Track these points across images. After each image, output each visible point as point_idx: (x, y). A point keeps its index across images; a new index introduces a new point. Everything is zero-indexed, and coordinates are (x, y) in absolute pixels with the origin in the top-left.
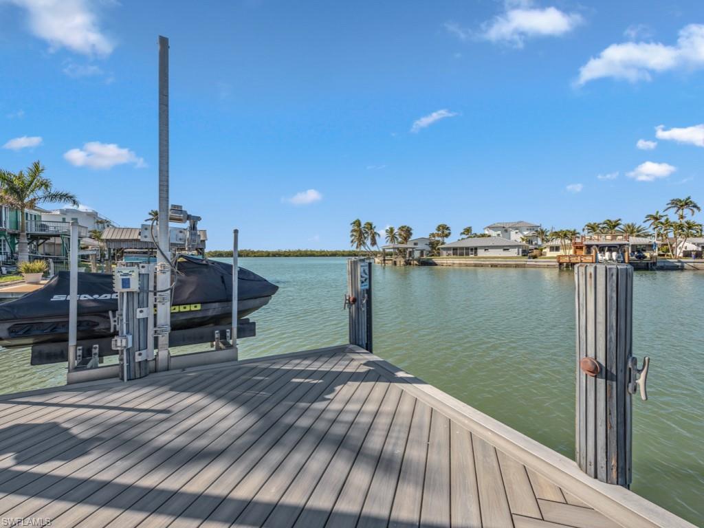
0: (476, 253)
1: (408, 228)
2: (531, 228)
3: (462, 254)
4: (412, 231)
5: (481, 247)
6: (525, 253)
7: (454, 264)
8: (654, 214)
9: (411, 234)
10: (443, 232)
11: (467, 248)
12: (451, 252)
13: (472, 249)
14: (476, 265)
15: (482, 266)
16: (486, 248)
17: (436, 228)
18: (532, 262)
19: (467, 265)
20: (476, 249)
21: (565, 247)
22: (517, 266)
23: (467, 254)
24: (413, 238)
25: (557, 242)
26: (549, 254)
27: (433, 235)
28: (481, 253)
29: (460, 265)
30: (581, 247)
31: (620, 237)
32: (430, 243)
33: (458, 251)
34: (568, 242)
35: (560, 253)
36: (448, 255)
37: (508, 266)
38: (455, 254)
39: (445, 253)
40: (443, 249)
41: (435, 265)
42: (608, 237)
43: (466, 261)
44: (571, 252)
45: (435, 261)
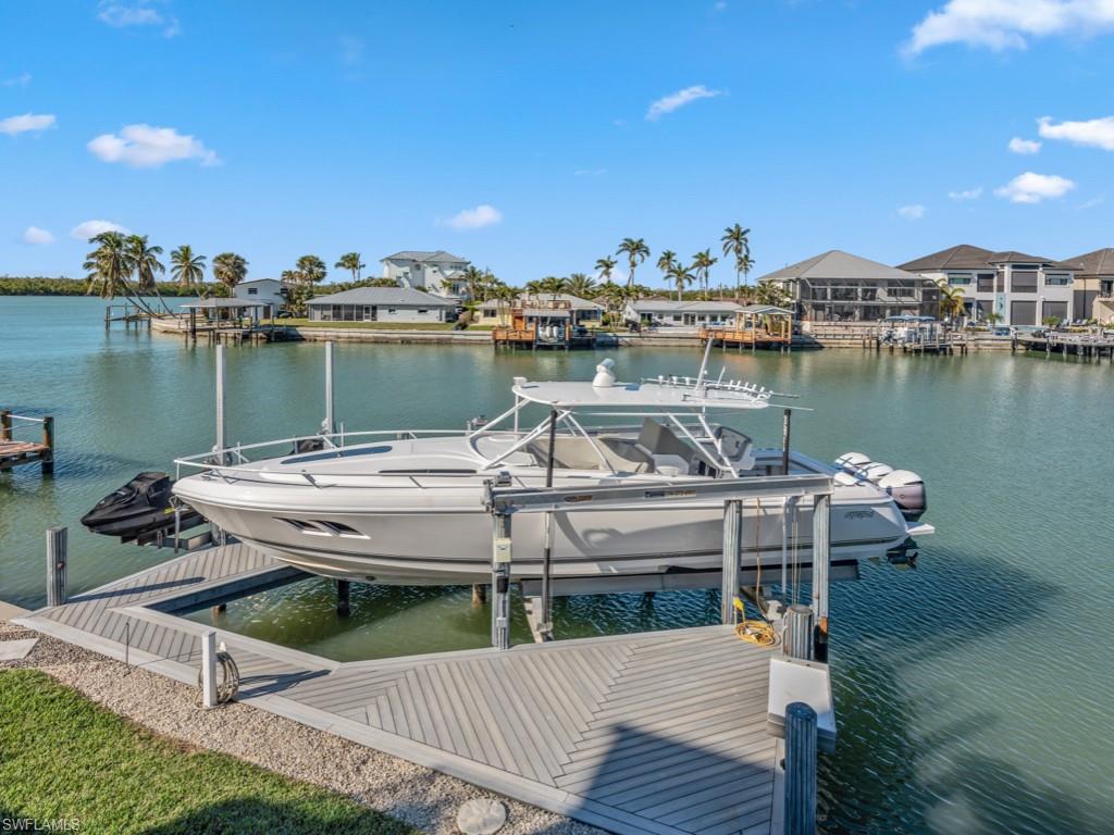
0: (374, 315)
1: (237, 258)
3: (349, 317)
5: (384, 306)
6: (452, 317)
7: (339, 337)
8: (605, 259)
9: (244, 271)
10: (311, 271)
11: (360, 307)
12: (330, 313)
13: (367, 309)
14: (377, 341)
15: (387, 342)
16: (392, 308)
18: (459, 335)
19: (362, 341)
20: (375, 308)
21: (503, 311)
22: (440, 342)
23: (359, 317)
25: (493, 304)
26: (484, 321)
28: (383, 316)
29: (350, 340)
30: (521, 318)
31: (562, 306)
32: (284, 290)
33: (343, 312)
34: (506, 304)
35: (496, 321)
36: (324, 318)
37: (427, 342)
38: (337, 316)
39: (318, 314)
40: (316, 307)
41: (301, 339)
42: (551, 305)
43: (355, 333)
44: (509, 320)
45: (302, 331)
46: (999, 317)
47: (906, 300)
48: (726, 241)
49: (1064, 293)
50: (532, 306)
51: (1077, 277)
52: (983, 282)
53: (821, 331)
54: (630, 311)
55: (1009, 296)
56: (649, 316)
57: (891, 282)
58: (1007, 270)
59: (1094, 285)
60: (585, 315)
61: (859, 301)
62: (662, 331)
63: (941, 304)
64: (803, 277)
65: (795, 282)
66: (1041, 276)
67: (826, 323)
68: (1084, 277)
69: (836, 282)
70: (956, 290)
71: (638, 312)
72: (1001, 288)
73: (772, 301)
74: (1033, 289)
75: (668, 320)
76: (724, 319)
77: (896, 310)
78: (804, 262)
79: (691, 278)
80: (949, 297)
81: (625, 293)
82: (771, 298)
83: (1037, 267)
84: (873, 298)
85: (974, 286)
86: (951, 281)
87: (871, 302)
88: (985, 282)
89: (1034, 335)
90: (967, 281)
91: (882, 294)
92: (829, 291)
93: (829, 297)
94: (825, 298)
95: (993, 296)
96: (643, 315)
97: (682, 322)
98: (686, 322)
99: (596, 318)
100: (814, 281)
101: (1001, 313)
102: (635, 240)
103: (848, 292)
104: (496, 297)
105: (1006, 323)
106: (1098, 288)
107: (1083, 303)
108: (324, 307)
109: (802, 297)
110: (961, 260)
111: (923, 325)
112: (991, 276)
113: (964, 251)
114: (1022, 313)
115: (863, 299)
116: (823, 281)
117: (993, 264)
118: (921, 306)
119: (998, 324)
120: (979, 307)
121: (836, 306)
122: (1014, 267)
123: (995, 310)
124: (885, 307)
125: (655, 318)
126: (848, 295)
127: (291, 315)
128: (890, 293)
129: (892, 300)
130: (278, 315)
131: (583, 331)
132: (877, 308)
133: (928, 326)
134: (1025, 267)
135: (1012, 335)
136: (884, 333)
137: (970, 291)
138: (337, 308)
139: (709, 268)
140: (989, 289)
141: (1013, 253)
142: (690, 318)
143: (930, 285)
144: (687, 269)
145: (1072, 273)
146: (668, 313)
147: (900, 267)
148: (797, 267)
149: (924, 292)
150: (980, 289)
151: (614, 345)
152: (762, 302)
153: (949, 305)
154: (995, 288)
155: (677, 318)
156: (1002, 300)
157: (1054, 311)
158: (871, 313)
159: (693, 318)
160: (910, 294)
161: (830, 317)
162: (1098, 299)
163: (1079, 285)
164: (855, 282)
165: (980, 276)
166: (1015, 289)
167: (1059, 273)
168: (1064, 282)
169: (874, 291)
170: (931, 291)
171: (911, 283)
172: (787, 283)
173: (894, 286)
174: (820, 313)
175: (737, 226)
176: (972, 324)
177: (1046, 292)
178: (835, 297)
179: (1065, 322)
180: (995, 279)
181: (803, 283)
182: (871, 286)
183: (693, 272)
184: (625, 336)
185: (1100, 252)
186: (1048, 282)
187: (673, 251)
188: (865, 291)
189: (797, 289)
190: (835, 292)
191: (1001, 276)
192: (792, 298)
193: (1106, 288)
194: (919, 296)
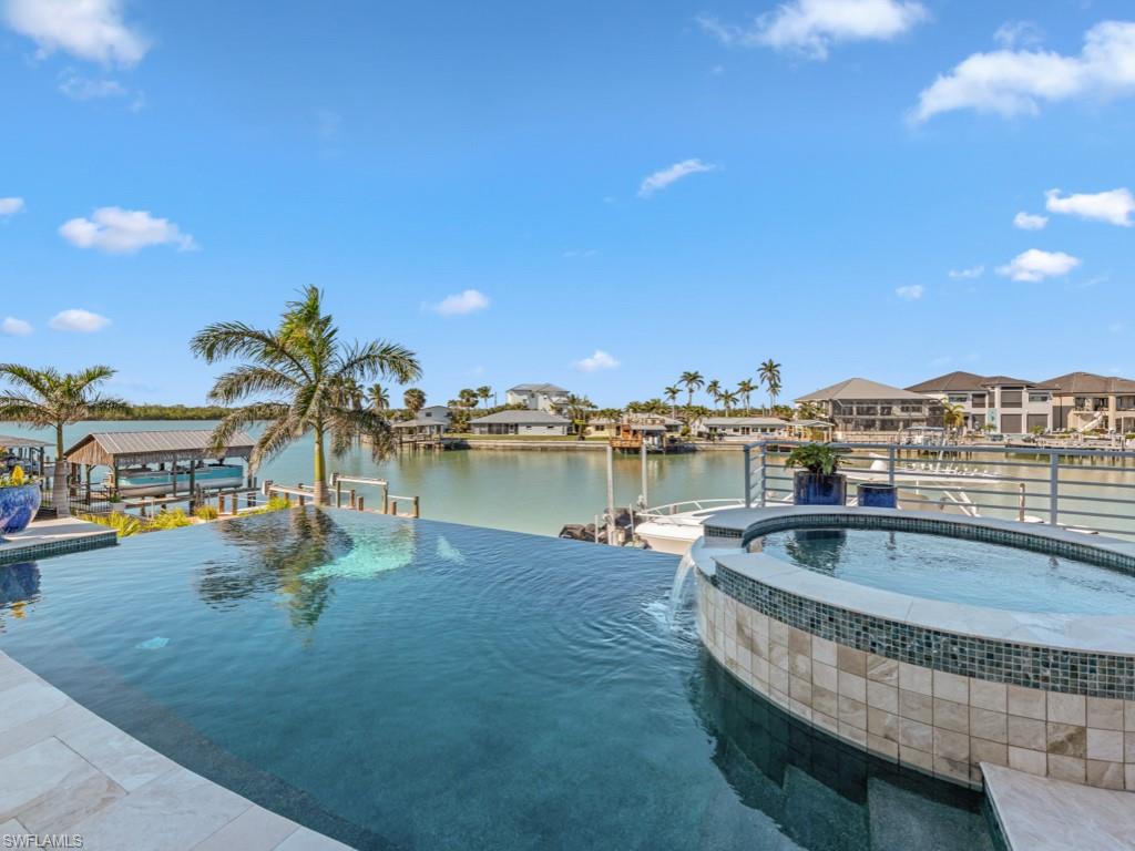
0: (516, 432)
1: (420, 392)
2: (562, 393)
3: (499, 432)
4: (425, 397)
5: (523, 424)
8: (672, 387)
9: (424, 401)
10: (468, 400)
11: (507, 425)
12: (486, 429)
13: (511, 426)
14: (523, 449)
15: (530, 449)
16: (529, 425)
17: (458, 393)
18: (581, 444)
19: (513, 449)
20: (517, 425)
21: (610, 426)
22: (568, 449)
23: (507, 432)
24: (426, 405)
25: (603, 421)
26: (595, 434)
27: (453, 403)
28: (523, 431)
29: (505, 449)
30: (627, 431)
31: (658, 422)
32: (449, 414)
33: (495, 428)
34: (613, 421)
35: (605, 433)
36: (481, 432)
37: (558, 450)
38: (490, 432)
39: (477, 430)
40: (476, 425)
41: (468, 447)
42: (649, 421)
43: (508, 443)
44: (613, 432)
45: (471, 443)
46: (992, 427)
47: (915, 415)
48: (761, 372)
49: (1045, 408)
50: (637, 422)
51: (1055, 395)
52: (977, 400)
53: (851, 439)
54: (698, 426)
55: (999, 410)
56: (715, 429)
57: (903, 401)
58: (997, 391)
59: (1069, 401)
60: (670, 428)
61: (879, 416)
62: (728, 440)
63: (945, 418)
64: (835, 398)
65: (826, 402)
66: (1025, 394)
67: (854, 433)
68: (1060, 395)
69: (860, 402)
70: (955, 408)
71: (707, 426)
72: (992, 405)
73: (811, 416)
74: (1019, 405)
75: (731, 431)
76: (772, 430)
77: (907, 423)
78: (832, 387)
79: (735, 401)
80: (951, 412)
81: (701, 412)
82: (810, 414)
83: (1022, 388)
84: (889, 413)
85: (969, 403)
86: (951, 399)
87: (887, 417)
88: (979, 399)
89: (1025, 441)
90: (963, 400)
91: (896, 410)
92: (855, 409)
93: (855, 413)
94: (851, 414)
95: (985, 410)
96: (711, 428)
97: (740, 433)
98: (743, 433)
99: (677, 430)
100: (843, 401)
101: (994, 423)
102: (692, 372)
103: (869, 409)
104: (606, 416)
105: (998, 432)
106: (1073, 404)
107: (1060, 415)
108: (482, 425)
109: (834, 413)
110: (958, 383)
111: (936, 434)
112: (983, 396)
113: (959, 375)
114: (1010, 423)
115: (882, 414)
116: (851, 402)
117: (984, 386)
118: (927, 419)
119: (992, 432)
120: (974, 420)
121: (862, 420)
122: (1003, 388)
123: (987, 421)
124: (899, 421)
125: (719, 431)
126: (869, 411)
127: (455, 432)
128: (903, 410)
129: (905, 415)
130: (447, 431)
131: (673, 440)
132: (892, 421)
133: (939, 434)
134: (1012, 388)
135: (1006, 441)
136: (904, 440)
137: (966, 407)
138: (490, 425)
139: (751, 392)
140: (983, 405)
141: (1002, 377)
142: (746, 430)
143: (934, 403)
144: (733, 394)
145: (1051, 392)
146: (729, 426)
147: (908, 389)
148: (826, 390)
149: (930, 409)
150: (975, 405)
151: (694, 451)
152: (803, 417)
153: (952, 419)
154: (987, 405)
155: (736, 430)
156: (994, 413)
157: (1037, 421)
158: (888, 425)
159: (748, 429)
160: (919, 410)
161: (856, 428)
162: (1072, 412)
163: (1056, 401)
164: (876, 402)
165: (974, 396)
166: (1004, 405)
167: (1040, 392)
168: (1044, 399)
169: (890, 408)
170: (936, 408)
171: (920, 402)
172: (821, 403)
173: (906, 404)
174: (850, 426)
175: (771, 361)
176: (970, 432)
177: (1030, 407)
178: (858, 414)
179: (1047, 430)
180: (987, 398)
181: (835, 404)
182: (887, 405)
183: (737, 396)
184: (702, 443)
185: (1072, 375)
186: (1031, 399)
187: (717, 379)
188: (883, 408)
189: (830, 406)
190: (858, 409)
191: (992, 395)
192: (826, 414)
193: (1080, 403)
194: (926, 412)
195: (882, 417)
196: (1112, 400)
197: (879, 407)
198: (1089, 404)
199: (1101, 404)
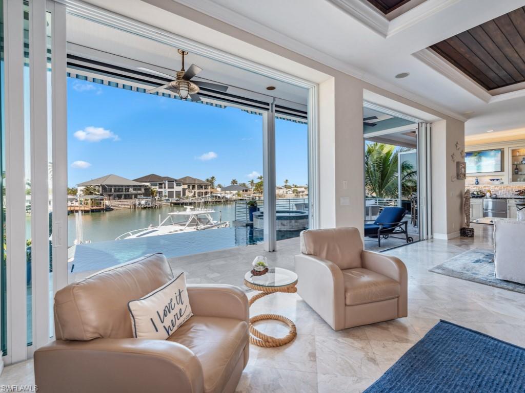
46: (166, 196)
47: (139, 192)
49: (180, 189)
51: (183, 184)
53: (113, 204)
55: (168, 190)
57: (134, 186)
59: (186, 186)
63: (150, 193)
64: (104, 184)
66: (175, 184)
67: (114, 201)
70: (153, 188)
72: (165, 188)
73: (91, 193)
74: (173, 188)
80: (152, 190)
83: (173, 181)
84: (128, 191)
85: (157, 187)
86: (152, 185)
87: (127, 193)
88: (161, 186)
90: (156, 185)
91: (131, 190)
92: (113, 189)
93: (113, 191)
95: (163, 190)
100: (108, 186)
105: (168, 198)
106: (187, 187)
107: (184, 191)
109: (102, 192)
110: (153, 179)
112: (162, 184)
116: (111, 186)
117: (163, 180)
118: (143, 193)
120: (159, 194)
121: (117, 195)
122: (168, 181)
123: (164, 194)
124: (132, 195)
126: (119, 191)
128: (134, 190)
129: (135, 192)
134: (171, 181)
137: (157, 189)
140: (162, 188)
143: (146, 187)
145: (181, 183)
149: (145, 189)
150: (160, 188)
153: (153, 193)
156: (166, 191)
157: (178, 193)
160: (140, 190)
161: (115, 199)
162: (187, 190)
163: (183, 186)
165: (159, 184)
166: (169, 188)
167: (179, 183)
168: (180, 186)
169: (129, 189)
170: (147, 189)
171: (140, 186)
173: (136, 187)
176: (159, 198)
177: (177, 189)
178: (114, 192)
179: (181, 197)
180: (163, 185)
186: (177, 185)
189: (101, 189)
190: (115, 190)
191: (165, 184)
192: (99, 192)
193: (189, 188)
194: (143, 191)
195: (125, 193)
196: (196, 186)
197: (124, 188)
198: (191, 187)
199: (194, 187)
